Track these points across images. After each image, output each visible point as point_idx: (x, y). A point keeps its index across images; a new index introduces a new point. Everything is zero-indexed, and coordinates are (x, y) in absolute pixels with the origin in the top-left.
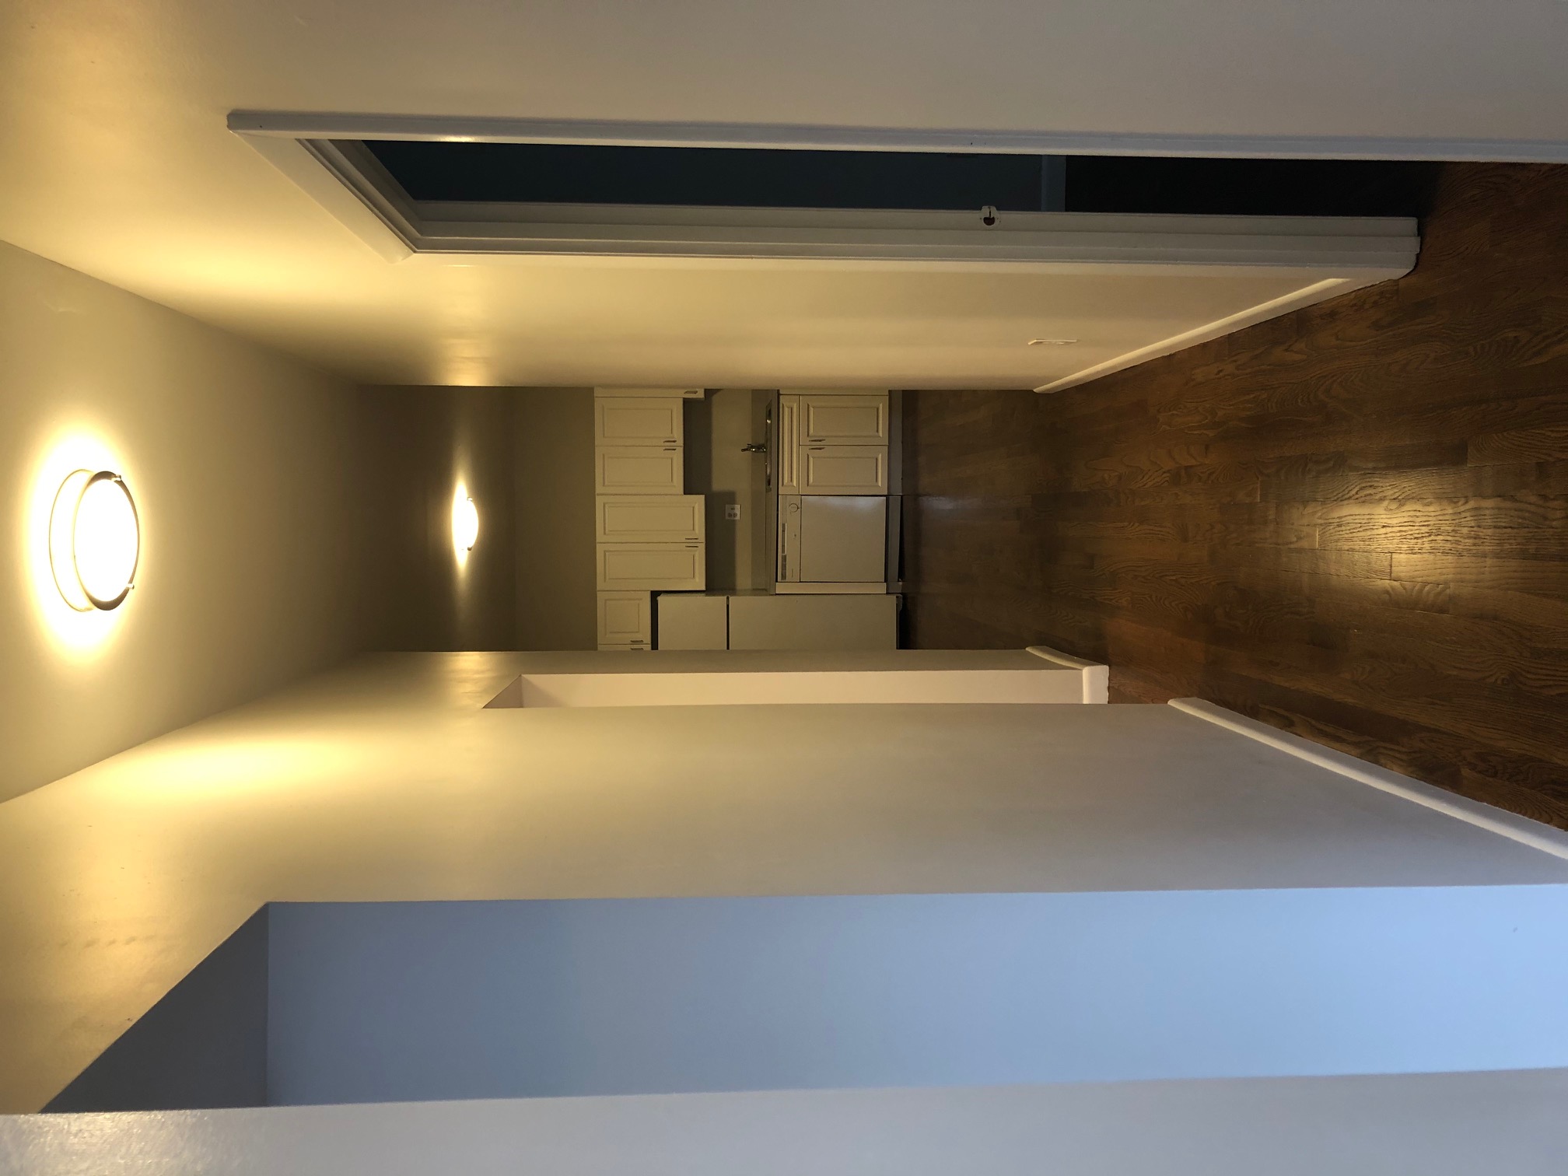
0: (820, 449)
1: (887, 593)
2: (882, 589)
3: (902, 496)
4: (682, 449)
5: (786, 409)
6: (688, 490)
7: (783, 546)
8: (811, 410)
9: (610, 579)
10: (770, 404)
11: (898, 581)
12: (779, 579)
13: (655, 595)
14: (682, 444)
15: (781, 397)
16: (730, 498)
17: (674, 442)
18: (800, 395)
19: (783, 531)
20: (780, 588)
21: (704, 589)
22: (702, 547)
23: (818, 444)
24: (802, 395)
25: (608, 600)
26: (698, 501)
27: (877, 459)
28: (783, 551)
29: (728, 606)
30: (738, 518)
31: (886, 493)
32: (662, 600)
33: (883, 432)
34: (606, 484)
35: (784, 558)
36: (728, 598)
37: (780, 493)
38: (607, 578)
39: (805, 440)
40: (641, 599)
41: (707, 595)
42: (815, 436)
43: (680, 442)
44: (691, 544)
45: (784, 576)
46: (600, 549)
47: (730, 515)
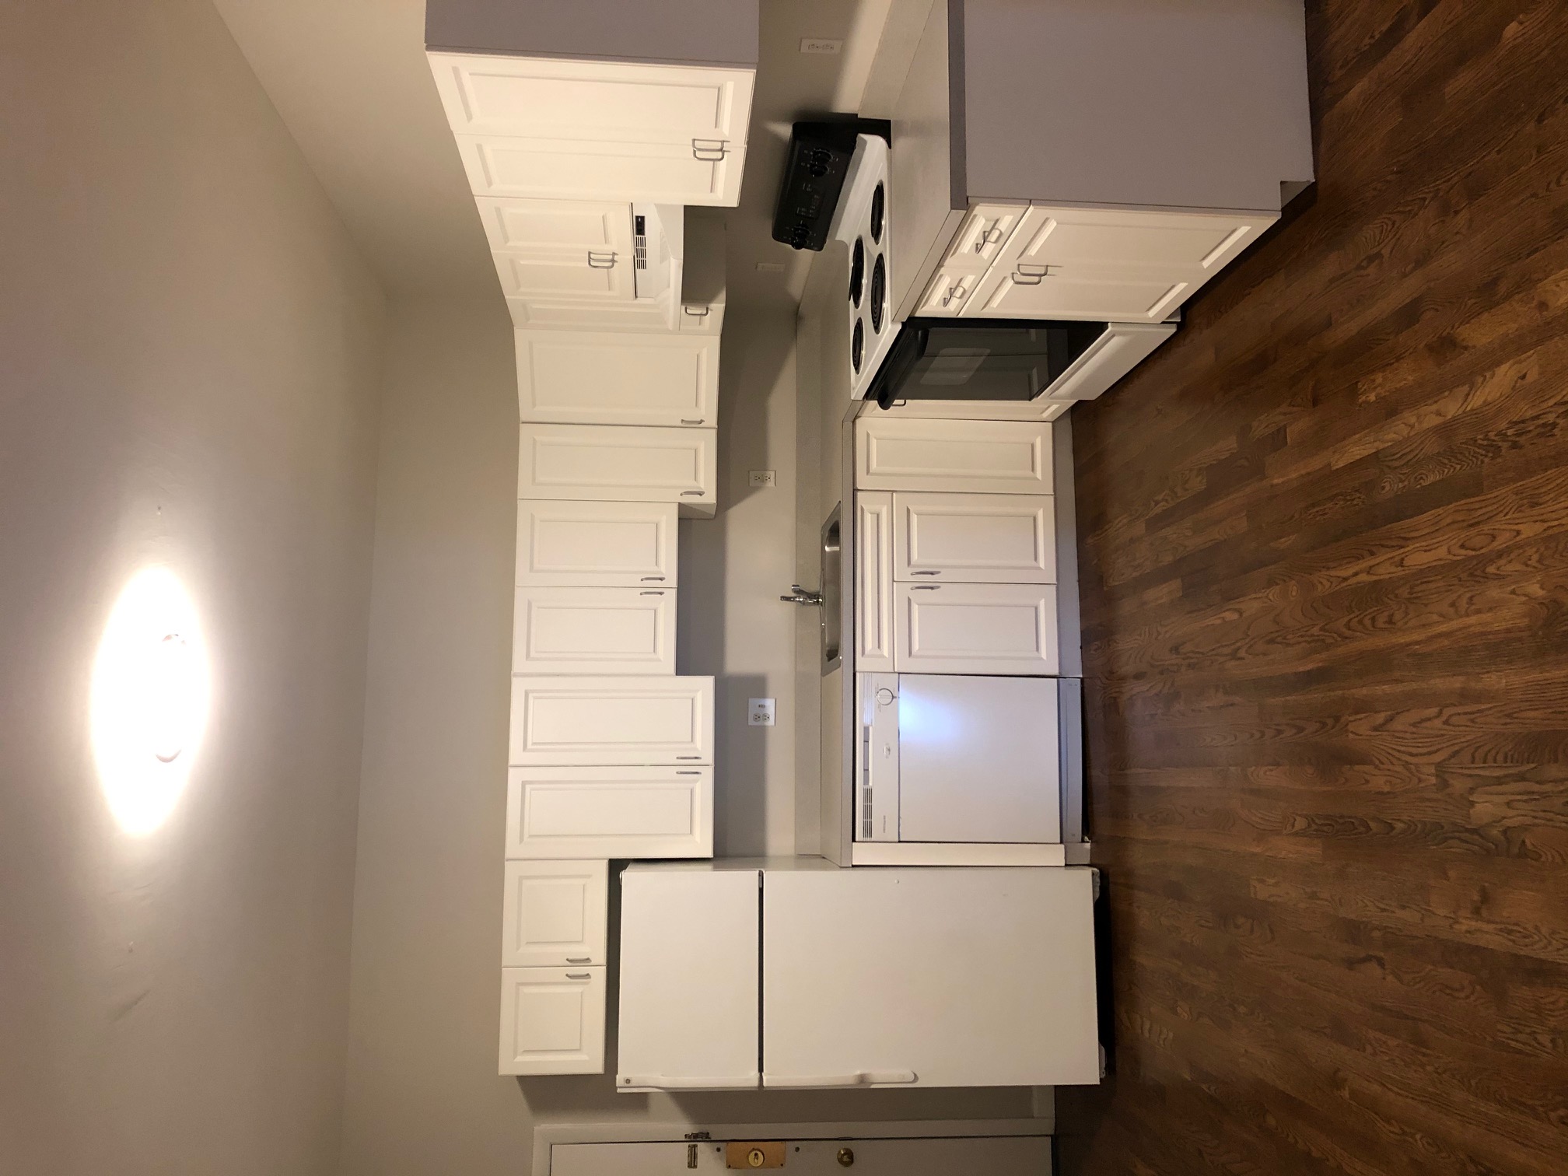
0: (932, 588)
1: (1066, 865)
2: (1056, 855)
3: (1082, 680)
4: (674, 592)
5: (869, 520)
6: (685, 666)
7: (866, 770)
8: (914, 518)
9: (531, 836)
10: (837, 511)
11: (1083, 841)
12: (859, 836)
13: (616, 866)
14: (674, 584)
15: (859, 494)
16: (757, 686)
17: (661, 579)
18: (893, 491)
19: (866, 741)
20: (862, 854)
21: (709, 854)
22: (708, 774)
23: (927, 580)
24: (896, 491)
25: (528, 878)
26: (703, 688)
27: (1036, 608)
28: (866, 781)
29: (761, 890)
30: (771, 722)
31: (1056, 672)
32: (629, 877)
33: (1046, 560)
34: (533, 654)
35: (868, 794)
36: (761, 875)
37: (858, 668)
38: (526, 836)
39: (903, 572)
40: (589, 876)
41: (716, 868)
42: (919, 566)
43: (672, 580)
44: (687, 766)
45: (868, 830)
46: (514, 778)
47: (757, 717)
